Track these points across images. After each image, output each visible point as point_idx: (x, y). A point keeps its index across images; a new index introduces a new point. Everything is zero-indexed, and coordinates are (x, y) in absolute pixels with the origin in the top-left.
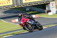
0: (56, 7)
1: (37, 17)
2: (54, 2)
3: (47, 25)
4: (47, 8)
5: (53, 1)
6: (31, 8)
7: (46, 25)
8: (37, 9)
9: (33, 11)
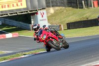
0: (48, 20)
1: (15, 36)
2: (44, 11)
3: (34, 50)
4: (32, 22)
5: (43, 9)
6: (5, 20)
7: (32, 50)
8: (15, 23)
9: (9, 26)
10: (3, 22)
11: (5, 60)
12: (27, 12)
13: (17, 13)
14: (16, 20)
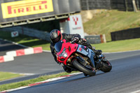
10: (21, 33)
11: (22, 85)
12: (54, 17)
13: (39, 19)
14: (39, 29)
